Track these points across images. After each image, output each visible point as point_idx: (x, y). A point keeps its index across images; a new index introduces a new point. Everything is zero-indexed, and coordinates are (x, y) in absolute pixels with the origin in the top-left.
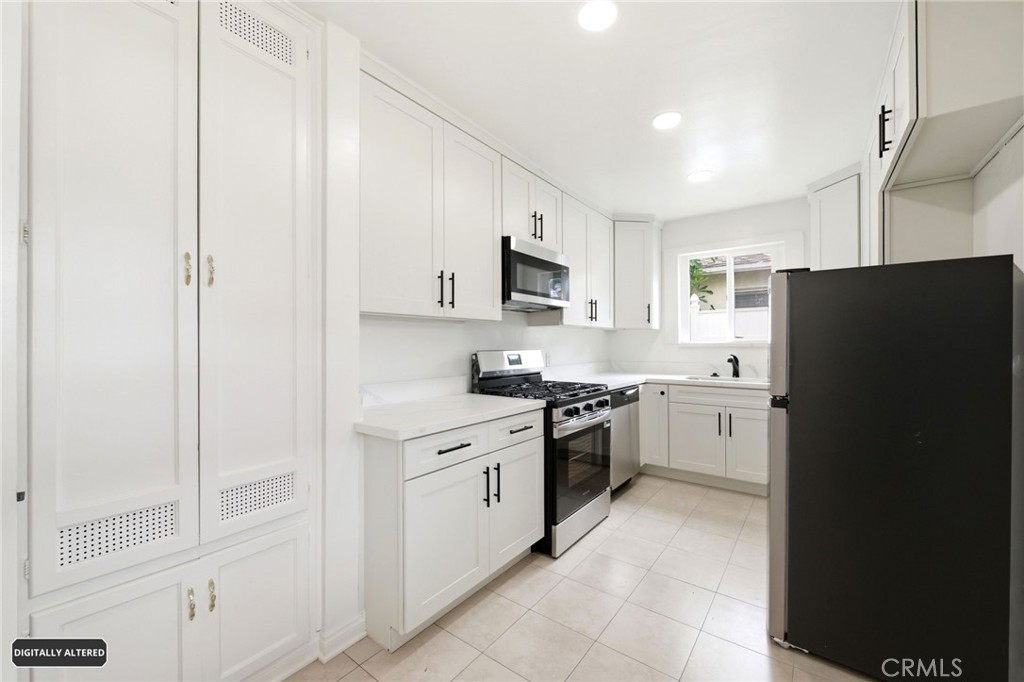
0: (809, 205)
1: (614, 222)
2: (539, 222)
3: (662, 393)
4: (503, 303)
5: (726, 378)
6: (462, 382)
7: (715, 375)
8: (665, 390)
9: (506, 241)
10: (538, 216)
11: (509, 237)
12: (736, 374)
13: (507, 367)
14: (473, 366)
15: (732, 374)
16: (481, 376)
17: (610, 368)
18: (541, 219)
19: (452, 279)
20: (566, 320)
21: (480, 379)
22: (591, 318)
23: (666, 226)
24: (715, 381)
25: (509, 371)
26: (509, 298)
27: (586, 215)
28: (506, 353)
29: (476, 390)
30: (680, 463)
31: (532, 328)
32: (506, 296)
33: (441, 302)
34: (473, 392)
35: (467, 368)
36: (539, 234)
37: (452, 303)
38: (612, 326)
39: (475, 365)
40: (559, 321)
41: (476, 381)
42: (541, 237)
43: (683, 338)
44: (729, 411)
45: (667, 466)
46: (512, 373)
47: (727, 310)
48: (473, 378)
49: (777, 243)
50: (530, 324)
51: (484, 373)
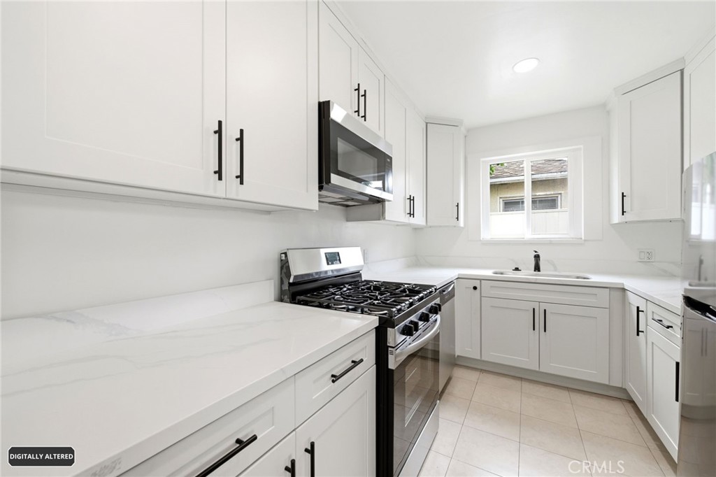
0: (608, 112)
1: (427, 123)
2: (362, 99)
3: (475, 288)
4: (321, 188)
5: (527, 273)
6: (269, 288)
7: (517, 269)
8: (477, 284)
9: (324, 108)
10: (362, 93)
11: (328, 102)
12: (537, 268)
13: (325, 268)
14: (282, 268)
15: (533, 269)
16: (291, 281)
17: (417, 261)
18: (365, 95)
19: (241, 139)
20: (388, 215)
21: (290, 284)
22: (410, 214)
23: (471, 133)
24: (518, 275)
25: (326, 272)
26: (328, 181)
27: (406, 109)
28: (323, 252)
29: (286, 298)
30: (492, 355)
31: (350, 224)
32: (323, 181)
33: (219, 173)
34: (281, 300)
35: (274, 270)
36: (362, 113)
37: (241, 177)
38: (424, 223)
39: (284, 266)
40: (381, 216)
41: (286, 287)
42: (364, 116)
43: (486, 235)
44: (543, 306)
45: (479, 358)
46: (330, 274)
47: (525, 211)
48: (282, 282)
49: (573, 147)
50: (348, 220)
51: (295, 277)
